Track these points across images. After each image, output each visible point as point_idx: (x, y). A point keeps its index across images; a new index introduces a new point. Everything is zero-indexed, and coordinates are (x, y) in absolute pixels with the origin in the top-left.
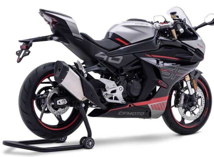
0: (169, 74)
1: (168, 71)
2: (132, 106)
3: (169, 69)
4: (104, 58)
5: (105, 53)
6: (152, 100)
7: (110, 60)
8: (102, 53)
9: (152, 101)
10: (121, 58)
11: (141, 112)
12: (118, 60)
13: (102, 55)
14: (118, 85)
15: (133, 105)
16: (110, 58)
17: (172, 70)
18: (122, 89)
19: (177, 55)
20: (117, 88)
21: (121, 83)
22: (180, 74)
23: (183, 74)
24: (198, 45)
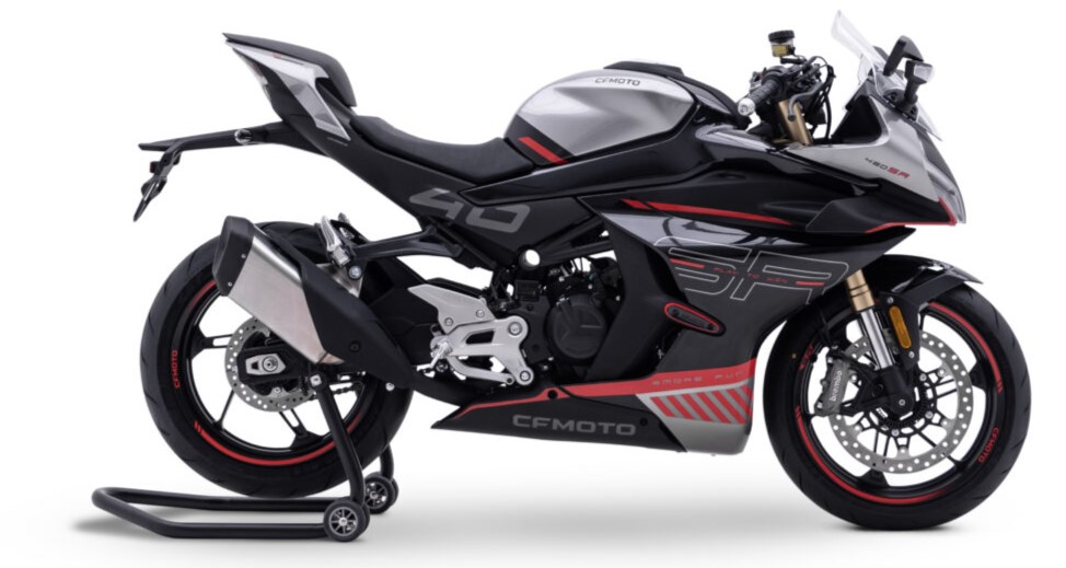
0: (714, 279)
1: (709, 268)
2: (561, 395)
3: (711, 258)
4: (445, 212)
5: (458, 193)
6: (655, 379)
7: (476, 218)
8: (443, 192)
9: (656, 383)
10: (522, 211)
11: (618, 422)
12: (509, 218)
13: (440, 198)
14: (500, 315)
15: (564, 391)
16: (477, 212)
17: (731, 263)
18: (520, 331)
19: (767, 206)
20: (498, 325)
21: (519, 305)
22: (778, 280)
23: (792, 282)
24: (875, 167)
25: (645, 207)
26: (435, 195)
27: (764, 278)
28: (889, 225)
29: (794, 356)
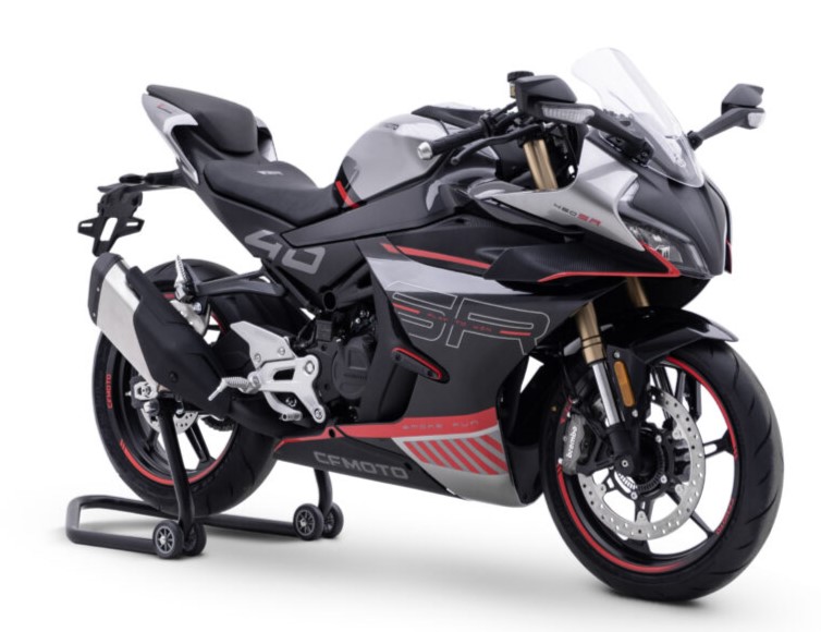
0: (430, 324)
1: (424, 314)
2: (338, 435)
3: (424, 304)
4: (269, 252)
5: (281, 235)
6: (405, 423)
7: (289, 258)
8: (267, 233)
10: (319, 252)
11: (390, 465)
12: (311, 260)
13: (266, 239)
14: (301, 353)
15: (340, 430)
16: (291, 253)
17: (440, 308)
18: (313, 370)
19: (481, 252)
20: (298, 363)
21: (317, 345)
22: (482, 328)
23: (496, 330)
24: (564, 213)
25: (395, 251)
26: (262, 236)
27: (471, 325)
28: (563, 274)
29: (554, 409)
